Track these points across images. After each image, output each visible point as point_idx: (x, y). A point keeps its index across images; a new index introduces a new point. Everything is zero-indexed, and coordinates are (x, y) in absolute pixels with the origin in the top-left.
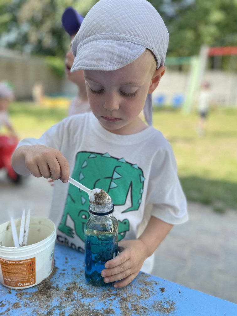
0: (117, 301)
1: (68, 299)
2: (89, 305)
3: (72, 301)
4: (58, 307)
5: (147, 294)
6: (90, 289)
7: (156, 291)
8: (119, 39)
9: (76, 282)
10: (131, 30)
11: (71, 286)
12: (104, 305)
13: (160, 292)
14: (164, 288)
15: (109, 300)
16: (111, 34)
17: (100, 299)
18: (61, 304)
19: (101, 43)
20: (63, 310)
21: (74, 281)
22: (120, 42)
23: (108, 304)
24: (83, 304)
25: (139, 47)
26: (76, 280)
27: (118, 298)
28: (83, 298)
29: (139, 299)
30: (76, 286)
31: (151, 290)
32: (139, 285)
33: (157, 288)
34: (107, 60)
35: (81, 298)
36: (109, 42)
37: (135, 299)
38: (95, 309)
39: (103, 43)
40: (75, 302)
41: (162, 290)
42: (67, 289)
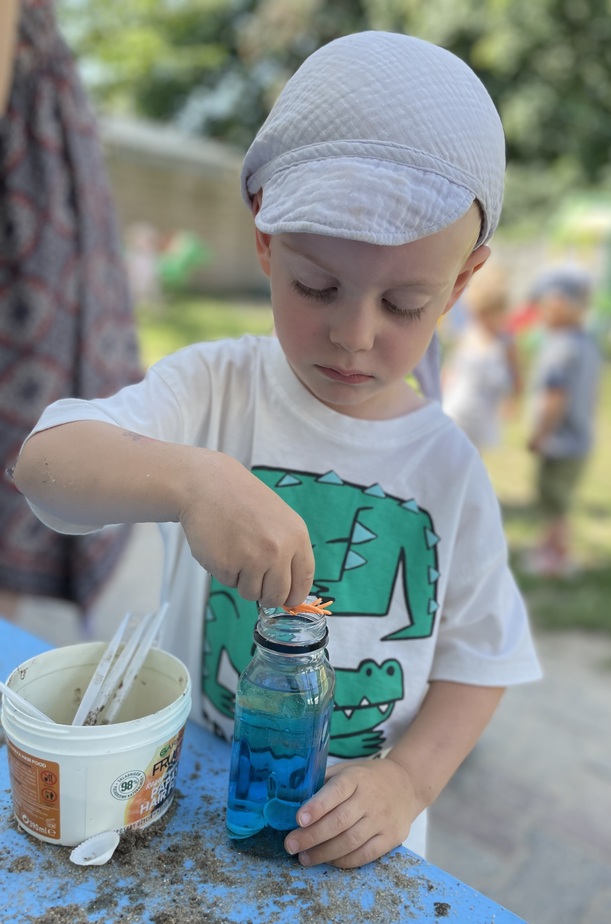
0: (298, 911)
1: (163, 876)
2: (215, 904)
3: (172, 883)
4: (129, 891)
5: (392, 912)
6: (233, 862)
7: (421, 909)
8: (415, 163)
9: (200, 834)
10: (443, 143)
11: (182, 843)
12: (256, 914)
13: (433, 915)
14: (448, 906)
15: (275, 902)
16: (394, 146)
17: (251, 893)
18: (140, 885)
19: (365, 166)
20: (140, 901)
21: (197, 832)
22: (415, 171)
23: (268, 914)
24: (199, 898)
25: (461, 191)
26: (205, 830)
27: (303, 903)
28: (205, 882)
29: (361, 918)
30: (197, 845)
31: (408, 903)
32: (379, 883)
33: (427, 901)
34: (381, 217)
35: (199, 879)
36: (386, 167)
37: (350, 917)
38: (229, 918)
39: (373, 168)
40: (181, 887)
41: (441, 909)
42: (169, 849)
